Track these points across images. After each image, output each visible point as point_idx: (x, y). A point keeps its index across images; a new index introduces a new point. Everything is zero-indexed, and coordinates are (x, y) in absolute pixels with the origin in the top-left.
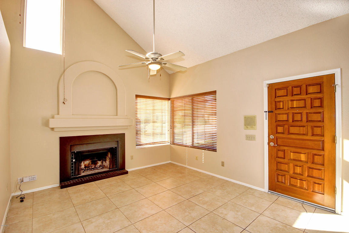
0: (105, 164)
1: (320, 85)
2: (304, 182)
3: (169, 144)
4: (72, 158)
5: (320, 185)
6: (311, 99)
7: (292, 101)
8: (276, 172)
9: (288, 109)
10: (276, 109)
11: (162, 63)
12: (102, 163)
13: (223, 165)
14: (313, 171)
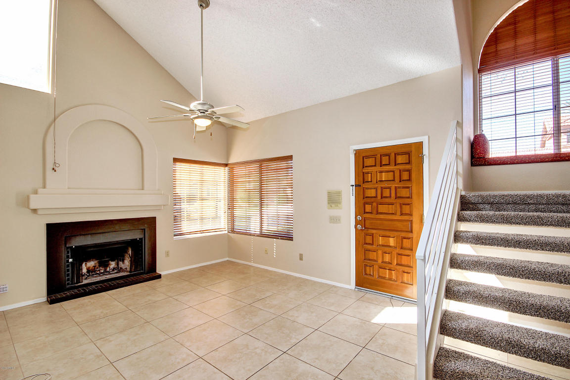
0: (123, 265)
1: (409, 154)
2: (393, 272)
3: (226, 232)
4: (68, 257)
5: (409, 275)
6: (400, 170)
7: (381, 172)
8: (364, 262)
9: (377, 182)
10: (364, 183)
11: (214, 117)
12: (118, 264)
13: (301, 259)
14: (401, 258)
